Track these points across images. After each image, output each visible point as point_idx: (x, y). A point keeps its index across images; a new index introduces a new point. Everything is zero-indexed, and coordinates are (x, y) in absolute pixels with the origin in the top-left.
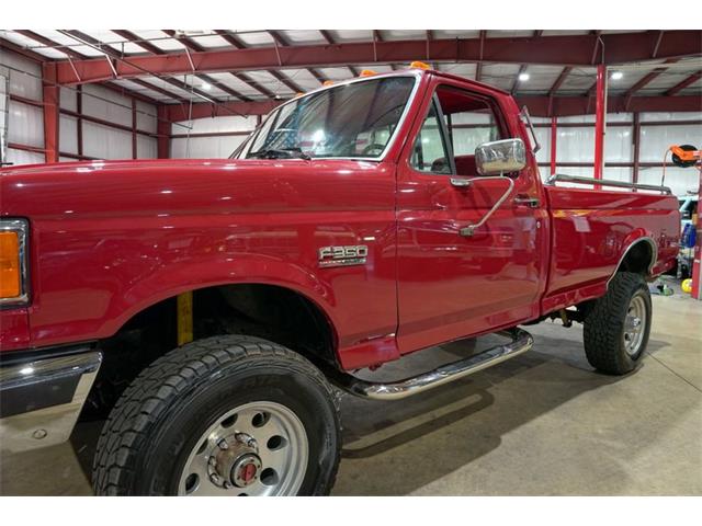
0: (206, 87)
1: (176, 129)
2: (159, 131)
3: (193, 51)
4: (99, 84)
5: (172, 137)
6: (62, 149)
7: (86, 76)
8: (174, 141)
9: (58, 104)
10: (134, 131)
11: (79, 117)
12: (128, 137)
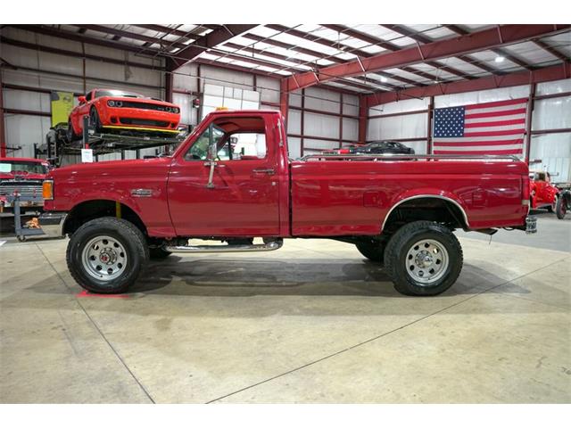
0: (384, 79)
1: (372, 113)
2: (360, 115)
3: (364, 58)
4: (314, 86)
5: (369, 118)
6: (290, 131)
7: (303, 83)
8: (371, 121)
9: (287, 103)
10: (341, 116)
11: (303, 110)
12: (336, 121)
